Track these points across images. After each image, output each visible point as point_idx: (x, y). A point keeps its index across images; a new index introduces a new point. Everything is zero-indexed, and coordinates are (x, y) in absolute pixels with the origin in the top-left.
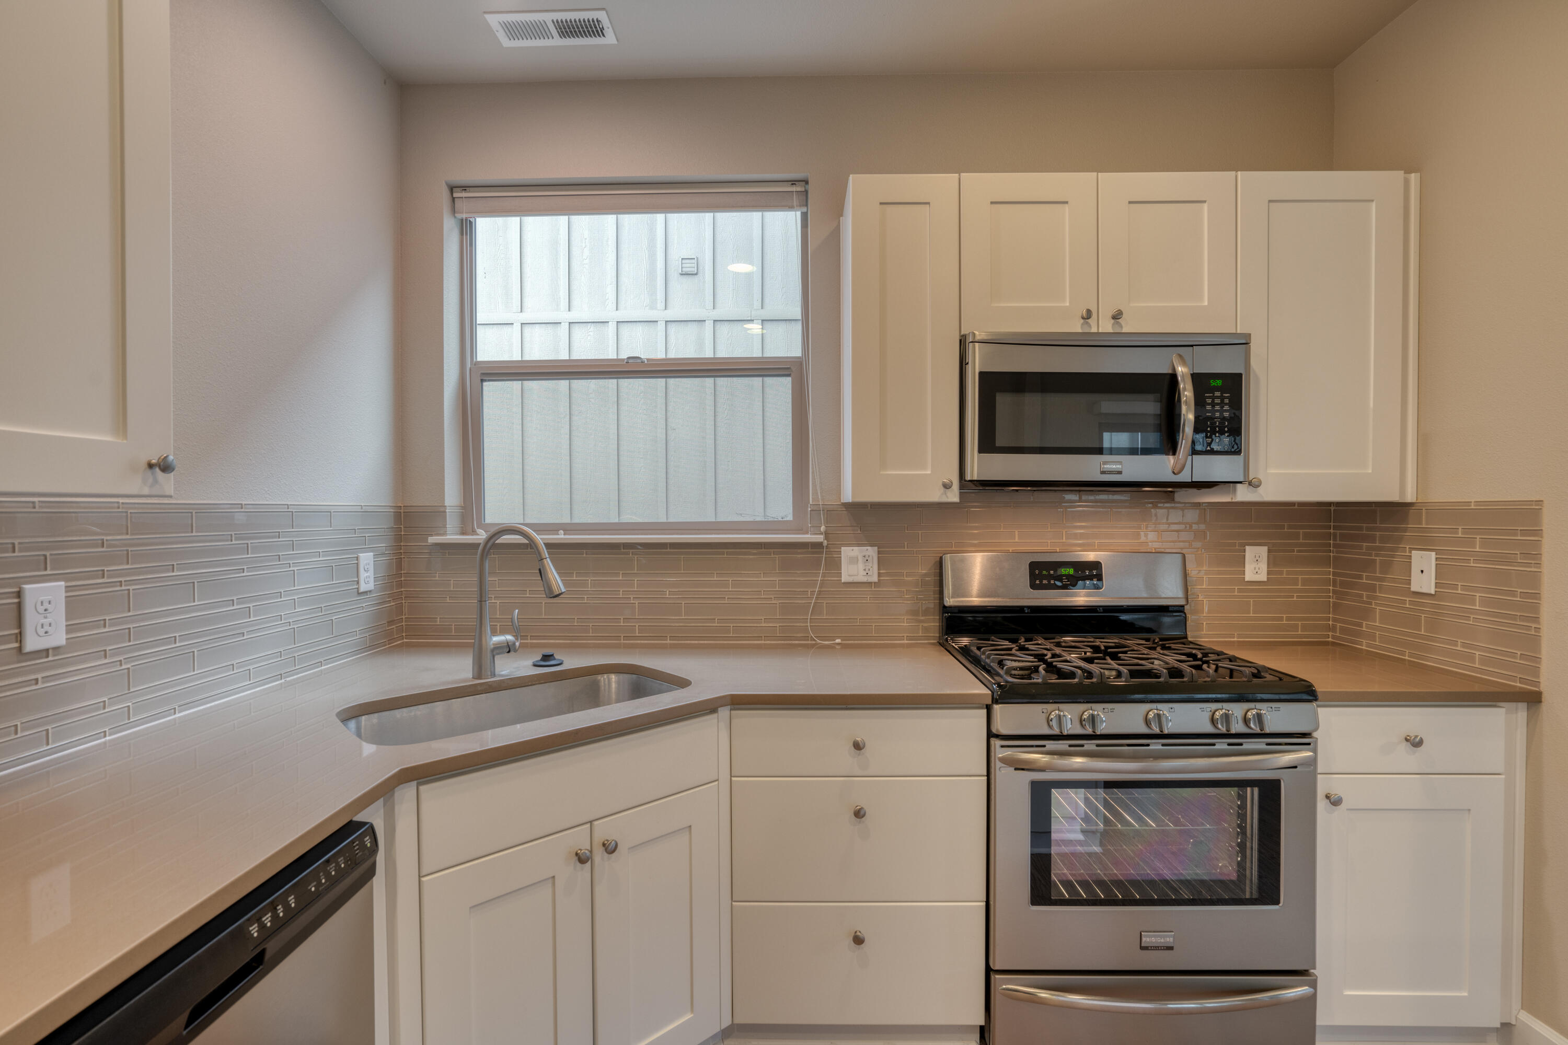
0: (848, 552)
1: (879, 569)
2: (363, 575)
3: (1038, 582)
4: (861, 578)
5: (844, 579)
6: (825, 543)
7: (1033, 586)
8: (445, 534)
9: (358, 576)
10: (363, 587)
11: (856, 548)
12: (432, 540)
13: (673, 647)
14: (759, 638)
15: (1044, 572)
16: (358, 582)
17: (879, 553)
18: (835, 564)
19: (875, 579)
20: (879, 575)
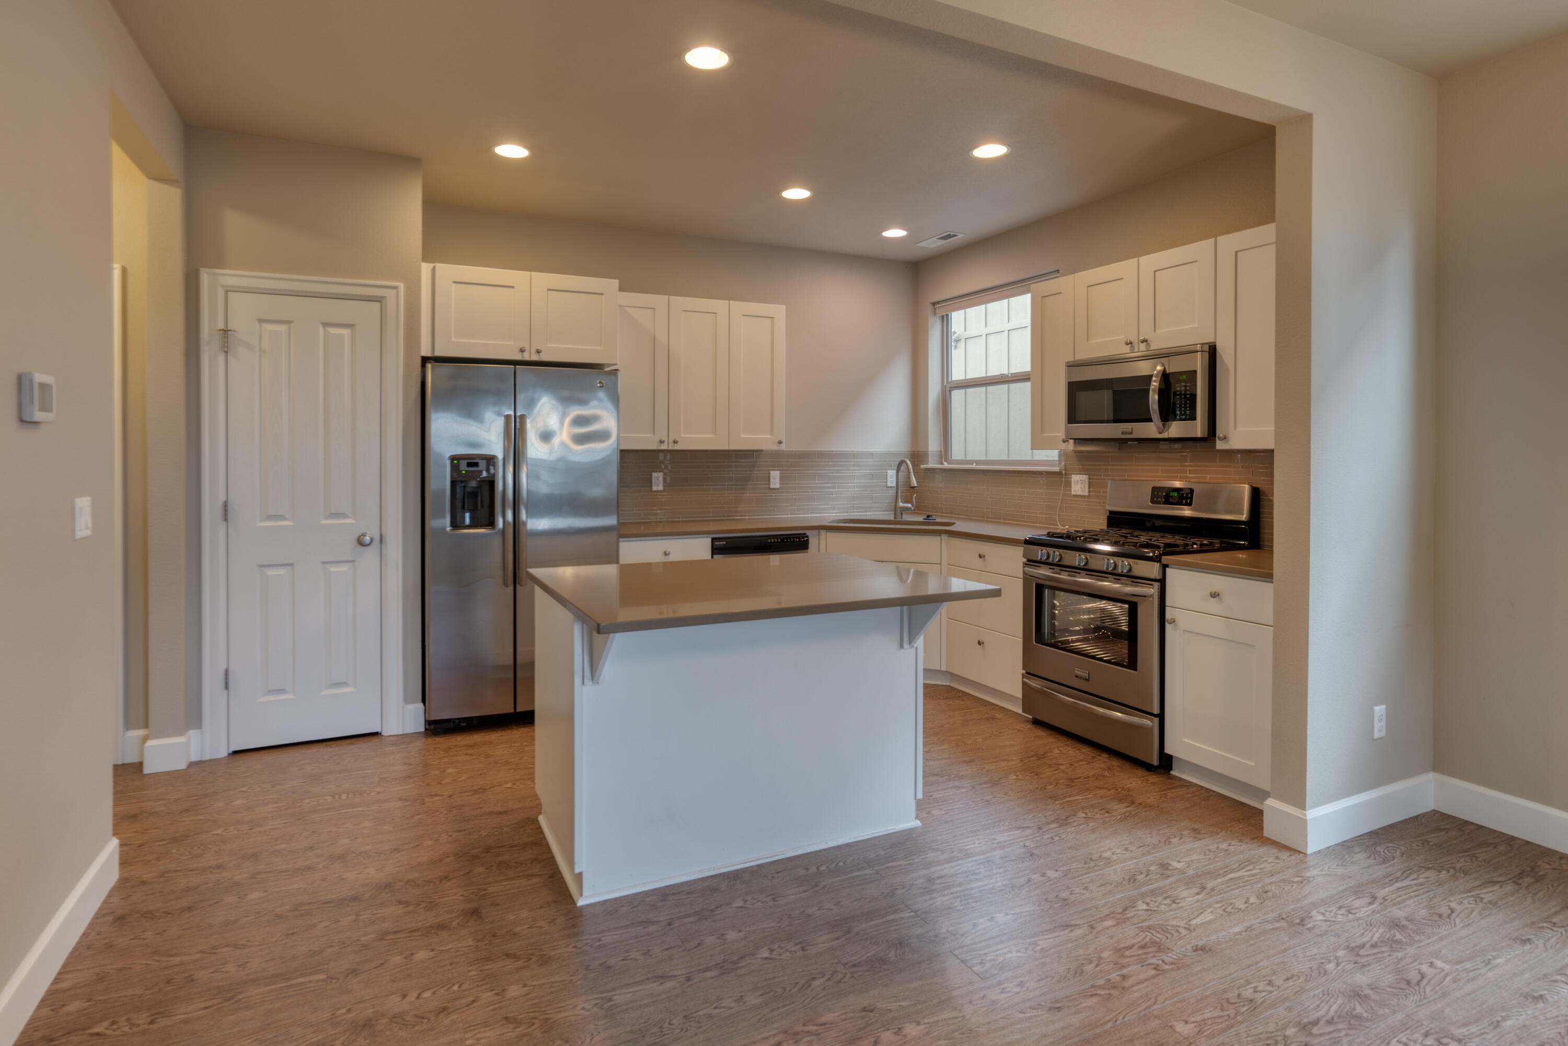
0: (1075, 478)
1: (1089, 488)
2: (889, 480)
3: (1155, 499)
4: (1080, 493)
5: (1073, 493)
6: (1064, 472)
7: (1152, 502)
8: (928, 464)
9: (887, 479)
10: (889, 485)
11: (1078, 476)
12: (922, 466)
13: (1004, 524)
14: (1036, 523)
15: (1160, 494)
16: (887, 482)
17: (1089, 479)
18: (1068, 484)
19: (1086, 493)
20: (1089, 492)
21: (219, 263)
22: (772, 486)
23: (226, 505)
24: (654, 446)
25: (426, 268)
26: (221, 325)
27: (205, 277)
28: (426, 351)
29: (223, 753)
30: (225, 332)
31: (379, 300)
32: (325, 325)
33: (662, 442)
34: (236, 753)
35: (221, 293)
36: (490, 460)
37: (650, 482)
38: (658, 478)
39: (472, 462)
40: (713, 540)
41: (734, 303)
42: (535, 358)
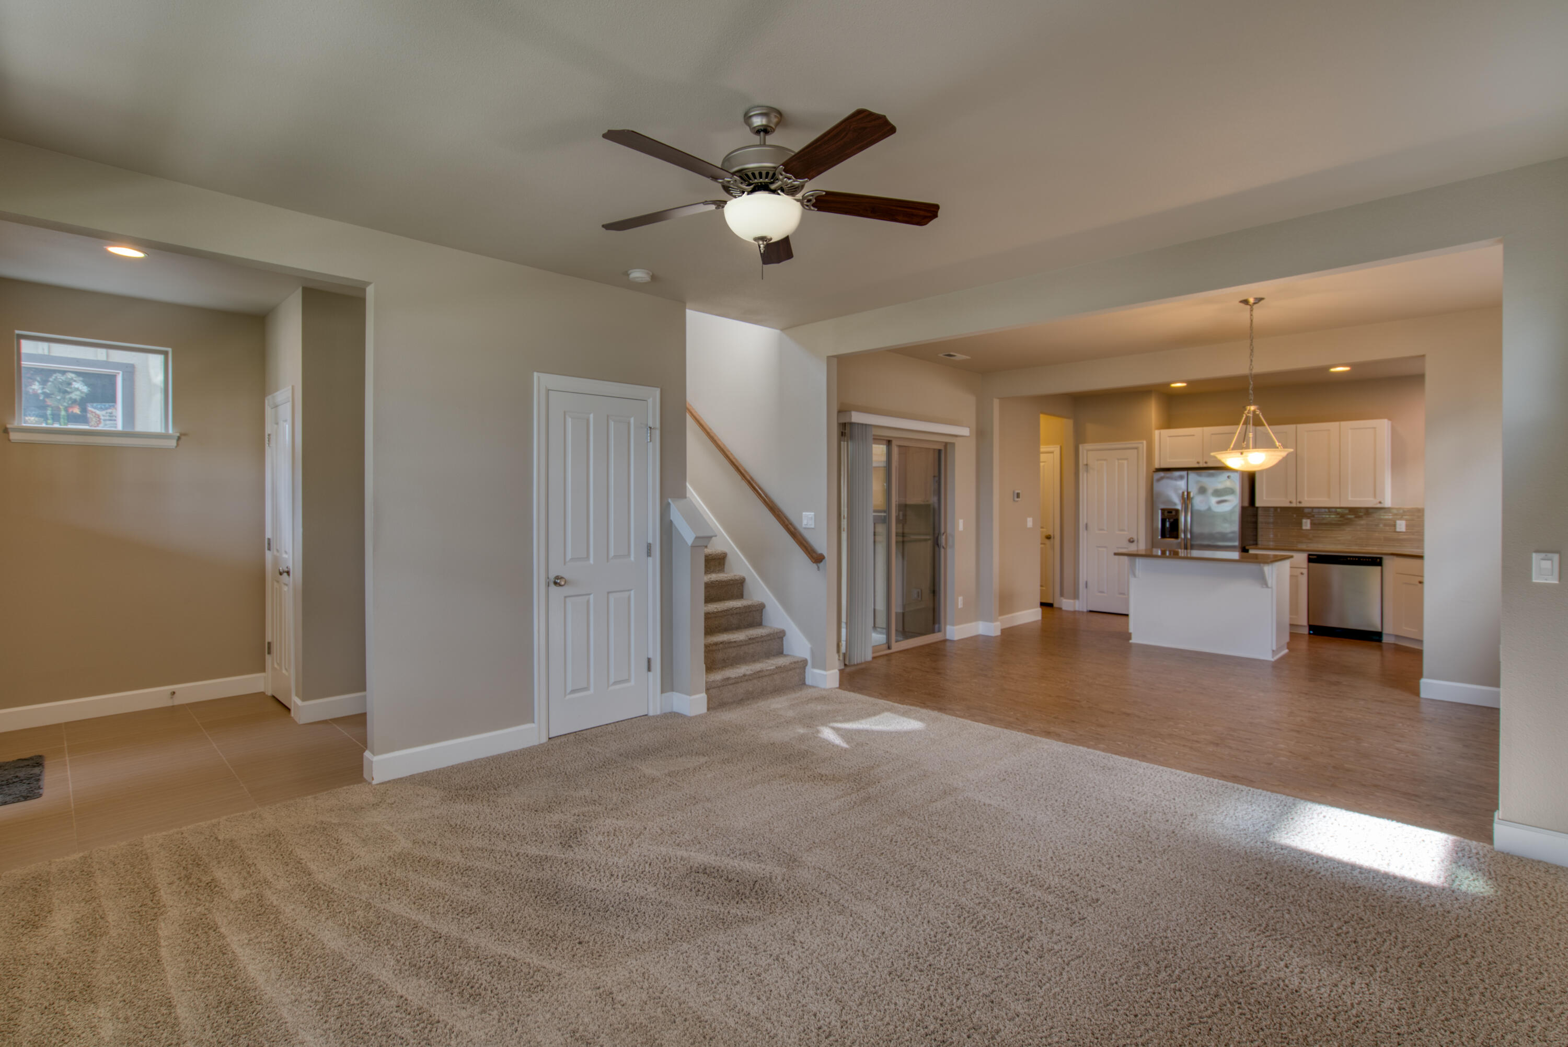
21: (1084, 442)
22: (1398, 530)
23: (1087, 524)
24: (1288, 505)
25: (1157, 432)
26: (1085, 463)
27: (1081, 447)
28: (1157, 466)
29: (1085, 610)
30: (1087, 465)
31: (1137, 448)
32: (1118, 459)
33: (1291, 502)
34: (1091, 611)
35: (1085, 452)
36: (1177, 511)
37: (1300, 524)
38: (1306, 523)
39: (1170, 511)
40: (1309, 555)
41: (1343, 423)
42: (1205, 465)
